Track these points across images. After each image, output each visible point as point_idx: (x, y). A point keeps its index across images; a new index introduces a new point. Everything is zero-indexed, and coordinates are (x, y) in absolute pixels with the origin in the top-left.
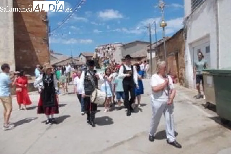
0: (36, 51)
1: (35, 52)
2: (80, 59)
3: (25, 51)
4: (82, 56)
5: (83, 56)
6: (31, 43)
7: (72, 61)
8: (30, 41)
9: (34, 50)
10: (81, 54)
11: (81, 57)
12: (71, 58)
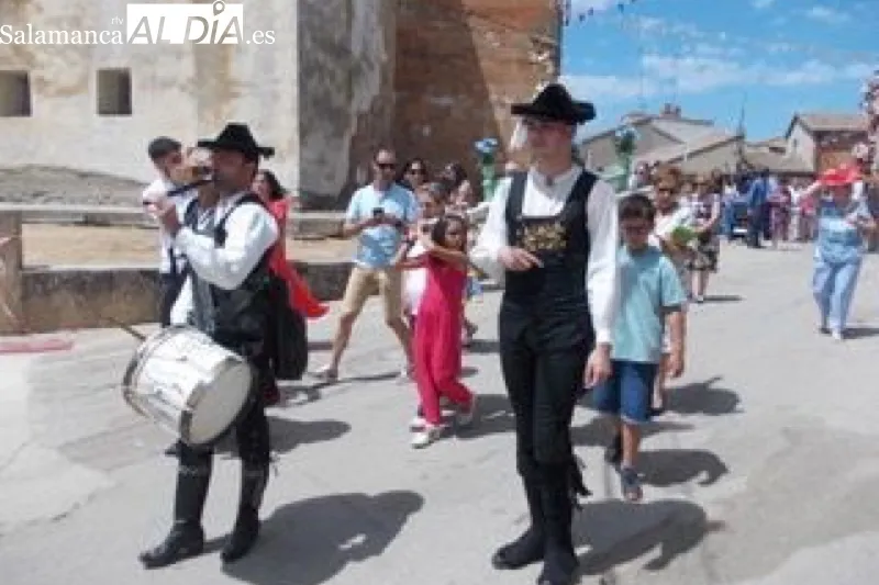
0: (493, 97)
1: (490, 106)
2: (789, 146)
3: (445, 101)
4: (798, 132)
5: (807, 130)
6: (476, 61)
7: (740, 152)
8: (470, 53)
9: (484, 95)
10: (795, 120)
11: (793, 137)
12: (740, 138)
